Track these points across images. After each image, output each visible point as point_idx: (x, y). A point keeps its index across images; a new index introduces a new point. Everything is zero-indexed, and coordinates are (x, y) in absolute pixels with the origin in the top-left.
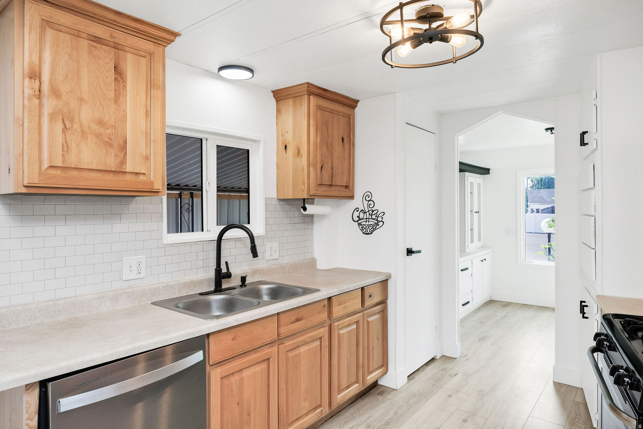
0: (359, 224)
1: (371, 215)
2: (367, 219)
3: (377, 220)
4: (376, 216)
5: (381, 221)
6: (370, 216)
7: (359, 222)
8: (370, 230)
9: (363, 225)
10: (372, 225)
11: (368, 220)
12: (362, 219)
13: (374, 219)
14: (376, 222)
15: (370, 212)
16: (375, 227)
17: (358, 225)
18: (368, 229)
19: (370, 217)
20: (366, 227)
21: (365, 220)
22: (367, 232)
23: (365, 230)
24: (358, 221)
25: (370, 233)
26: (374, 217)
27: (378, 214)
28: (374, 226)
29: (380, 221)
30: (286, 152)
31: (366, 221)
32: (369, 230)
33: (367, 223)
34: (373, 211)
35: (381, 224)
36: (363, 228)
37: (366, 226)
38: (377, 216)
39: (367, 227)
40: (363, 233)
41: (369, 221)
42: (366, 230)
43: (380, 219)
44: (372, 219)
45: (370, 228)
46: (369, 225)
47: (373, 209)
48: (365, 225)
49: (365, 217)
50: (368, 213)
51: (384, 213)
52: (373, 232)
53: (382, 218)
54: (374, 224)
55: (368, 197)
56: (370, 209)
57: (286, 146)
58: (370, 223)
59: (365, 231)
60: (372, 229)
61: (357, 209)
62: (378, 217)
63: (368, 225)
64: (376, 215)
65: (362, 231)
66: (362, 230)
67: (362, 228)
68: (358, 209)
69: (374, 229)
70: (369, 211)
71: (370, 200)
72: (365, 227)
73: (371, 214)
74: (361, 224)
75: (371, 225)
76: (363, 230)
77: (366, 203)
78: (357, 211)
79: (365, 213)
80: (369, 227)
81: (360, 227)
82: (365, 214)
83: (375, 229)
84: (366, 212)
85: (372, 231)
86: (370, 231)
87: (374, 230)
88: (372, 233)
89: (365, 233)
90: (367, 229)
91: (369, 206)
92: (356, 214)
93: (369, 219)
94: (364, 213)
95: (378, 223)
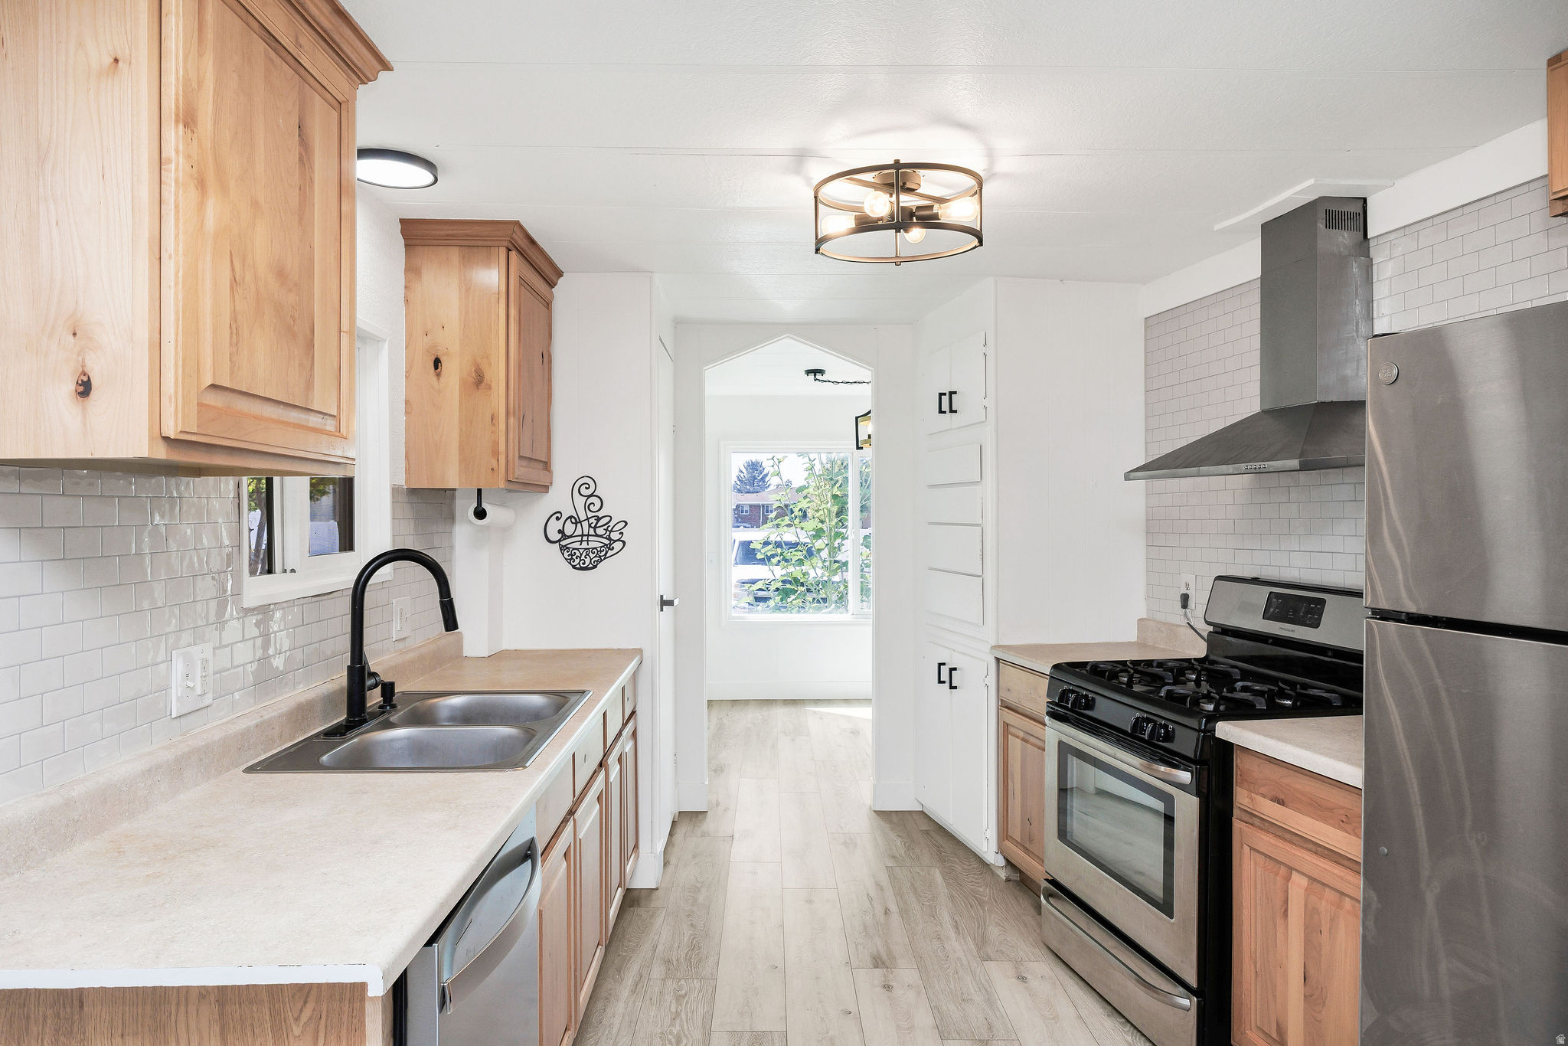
0: (563, 548)
1: (595, 528)
2: (582, 535)
3: (609, 539)
4: (607, 530)
5: (619, 540)
6: (592, 530)
7: (563, 543)
8: (591, 560)
9: (574, 549)
10: (596, 548)
11: (585, 538)
12: (571, 537)
13: (601, 536)
14: (607, 542)
15: (593, 520)
16: (603, 553)
17: (561, 550)
18: (586, 558)
19: (592, 532)
20: (581, 554)
21: (580, 538)
22: (584, 564)
23: (577, 561)
24: (559, 541)
25: (591, 566)
26: (601, 531)
27: (611, 524)
28: (601, 551)
29: (615, 541)
30: (438, 375)
31: (581, 541)
32: (588, 561)
33: (584, 545)
34: (599, 519)
35: (617, 546)
36: (574, 557)
37: (581, 551)
38: (610, 529)
39: (584, 554)
40: (574, 567)
41: (588, 541)
42: (581, 560)
43: (615, 536)
44: (597, 535)
45: (592, 556)
46: (589, 549)
47: (600, 514)
48: (578, 549)
49: (579, 532)
50: (585, 524)
51: (626, 523)
52: (597, 564)
53: (622, 533)
54: (601, 547)
55: (586, 488)
56: (590, 514)
58: (592, 545)
59: (579, 563)
60: (597, 559)
61: (557, 515)
62: (611, 531)
63: (586, 549)
64: (605, 527)
65: (570, 563)
66: (570, 561)
67: (570, 557)
68: (559, 515)
69: (600, 557)
70: (588, 519)
71: (592, 495)
72: (578, 554)
73: (593, 525)
74: (569, 548)
75: (593, 549)
76: (573, 562)
77: (580, 502)
78: (558, 519)
79: (577, 522)
80: (588, 555)
81: (566, 554)
82: (579, 524)
83: (602, 558)
84: (580, 522)
85: (597, 561)
86: (590, 562)
87: (601, 561)
88: (595, 567)
89: (578, 566)
90: (583, 557)
91: (587, 507)
92: (554, 526)
93: (588, 535)
94: (576, 523)
95: (610, 544)
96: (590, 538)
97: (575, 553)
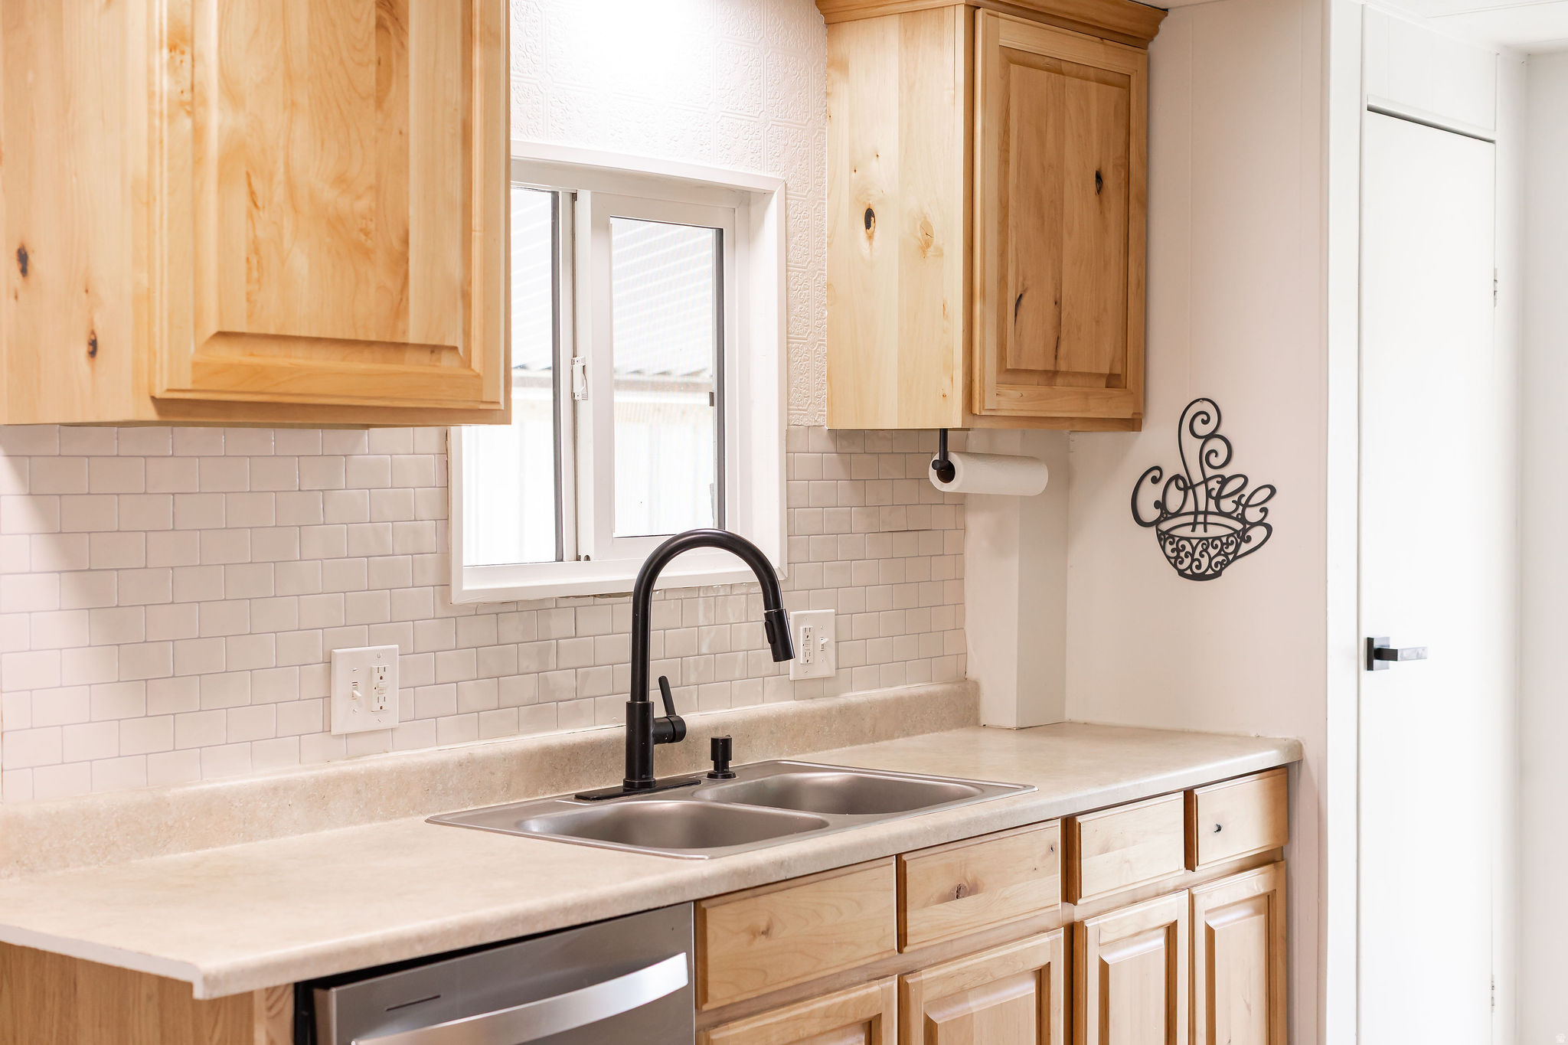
0: (1164, 537)
1: (1218, 499)
2: (1196, 513)
3: (1242, 519)
4: (1238, 503)
5: (1260, 523)
6: (1212, 502)
7: (1165, 526)
8: (1211, 559)
9: (1182, 538)
10: (1219, 538)
11: (1201, 518)
12: (1177, 514)
13: (1228, 515)
14: (1238, 526)
15: (1214, 484)
16: (1231, 549)
17: (1160, 540)
18: (1202, 556)
19: (1212, 507)
20: (1194, 549)
21: (1190, 519)
22: (1199, 567)
23: (1187, 561)
24: (1156, 523)
25: (1210, 572)
26: (1227, 505)
27: (1247, 492)
28: (1228, 544)
29: (1253, 525)
30: (870, 237)
31: (1194, 524)
32: (1205, 562)
33: (1200, 531)
34: (1224, 481)
35: (1257, 534)
36: (1182, 554)
37: (1194, 542)
38: (1243, 501)
39: (1199, 549)
40: (1181, 573)
41: (1205, 523)
42: (1193, 560)
43: (1253, 515)
44: (1221, 513)
45: (1213, 552)
46: (1207, 539)
47: (1227, 472)
48: (1188, 539)
49: (1190, 507)
50: (1201, 491)
51: (1273, 491)
52: (1222, 569)
53: (1265, 510)
54: (1228, 536)
55: (1205, 422)
56: (1210, 473)
57: (869, 215)
58: (1213, 531)
59: (1190, 567)
60: (1220, 558)
61: (1154, 474)
62: (1246, 505)
63: (1201, 539)
64: (1236, 498)
65: (1175, 566)
66: (1175, 562)
67: (1175, 554)
68: (1156, 473)
69: (1226, 555)
70: (1206, 481)
71: (1213, 435)
72: (1189, 548)
73: (1214, 494)
74: (1173, 537)
75: (1215, 539)
76: (1181, 563)
77: (1192, 446)
78: (1155, 480)
79: (1188, 487)
80: (1206, 550)
81: (1169, 548)
82: (1190, 492)
83: (1231, 557)
84: (1193, 487)
85: (1221, 563)
86: (1210, 566)
87: (1229, 562)
88: (1217, 574)
89: (1188, 572)
90: (1197, 556)
91: (1205, 458)
92: (1150, 494)
93: (1206, 513)
94: (1185, 490)
95: (1245, 531)
96: (1211, 519)
97: (1184, 547)
